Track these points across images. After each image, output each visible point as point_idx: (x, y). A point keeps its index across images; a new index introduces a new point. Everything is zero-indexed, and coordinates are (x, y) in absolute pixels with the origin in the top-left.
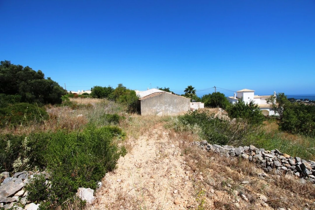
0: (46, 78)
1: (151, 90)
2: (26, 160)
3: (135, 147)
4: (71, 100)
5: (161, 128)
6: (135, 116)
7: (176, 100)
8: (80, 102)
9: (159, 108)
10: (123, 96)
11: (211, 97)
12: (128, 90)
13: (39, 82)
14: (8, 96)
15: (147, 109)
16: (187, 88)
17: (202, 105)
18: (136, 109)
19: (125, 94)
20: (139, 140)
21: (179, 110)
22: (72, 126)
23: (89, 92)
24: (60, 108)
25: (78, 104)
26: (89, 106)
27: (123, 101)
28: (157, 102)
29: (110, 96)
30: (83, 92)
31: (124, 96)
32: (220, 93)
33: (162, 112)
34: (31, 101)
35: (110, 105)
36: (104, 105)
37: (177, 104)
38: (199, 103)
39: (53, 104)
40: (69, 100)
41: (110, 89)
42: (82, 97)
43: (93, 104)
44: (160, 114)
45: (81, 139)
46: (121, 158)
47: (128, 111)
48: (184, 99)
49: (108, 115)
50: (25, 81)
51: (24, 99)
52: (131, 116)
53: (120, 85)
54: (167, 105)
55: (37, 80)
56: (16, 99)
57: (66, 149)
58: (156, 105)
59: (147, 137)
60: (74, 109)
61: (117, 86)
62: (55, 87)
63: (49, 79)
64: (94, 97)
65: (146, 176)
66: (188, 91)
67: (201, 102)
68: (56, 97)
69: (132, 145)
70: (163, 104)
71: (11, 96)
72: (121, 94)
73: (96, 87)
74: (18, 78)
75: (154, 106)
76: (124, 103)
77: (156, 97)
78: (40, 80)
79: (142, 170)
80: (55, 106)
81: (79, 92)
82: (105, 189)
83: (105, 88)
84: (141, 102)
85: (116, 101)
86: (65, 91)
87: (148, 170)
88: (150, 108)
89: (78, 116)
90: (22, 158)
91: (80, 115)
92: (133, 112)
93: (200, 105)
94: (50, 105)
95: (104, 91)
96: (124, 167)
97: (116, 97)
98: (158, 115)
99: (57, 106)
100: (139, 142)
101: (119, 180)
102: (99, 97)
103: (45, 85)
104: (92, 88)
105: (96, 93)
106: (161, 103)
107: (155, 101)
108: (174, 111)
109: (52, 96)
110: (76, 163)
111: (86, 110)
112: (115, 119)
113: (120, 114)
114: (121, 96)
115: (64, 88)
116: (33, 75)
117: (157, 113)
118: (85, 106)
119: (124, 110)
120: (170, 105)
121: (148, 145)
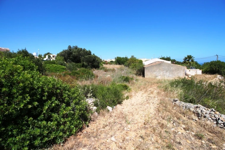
0: (92, 54)
1: (154, 59)
2: (91, 94)
3: (134, 97)
4: (104, 66)
5: (155, 87)
6: (141, 78)
7: (173, 68)
8: (109, 67)
9: (158, 73)
10: (133, 64)
11: (210, 65)
12: (138, 60)
13: (89, 57)
14: (77, 64)
15: (149, 73)
16: (187, 57)
17: (199, 72)
18: (141, 73)
19: (135, 63)
20: (138, 93)
21: (175, 75)
22: (105, 82)
23: (114, 60)
24: (99, 70)
25: (108, 69)
26: (113, 70)
27: (133, 68)
28: (157, 69)
29: (126, 63)
30: (110, 60)
31: (135, 64)
32: (221, 62)
33: (160, 76)
34: (86, 67)
35: (125, 69)
36: (122, 70)
37: (173, 71)
38: (197, 69)
39: (96, 68)
40: (103, 66)
41: (126, 59)
42: (110, 64)
43: (116, 69)
44: (159, 78)
45: (108, 89)
46: (125, 100)
47: (136, 74)
48: (179, 67)
49: (123, 76)
50: (84, 56)
51: (83, 66)
52: (138, 78)
53: (132, 56)
54: (165, 71)
55: (89, 56)
56: (80, 65)
57: (103, 92)
58: (156, 71)
59: (143, 92)
60: (106, 72)
61: (131, 57)
62: (97, 59)
63: (94, 54)
64: (117, 64)
65: (134, 109)
66: (187, 60)
67: (199, 69)
68: (97, 64)
69: (133, 96)
70: (161, 70)
71: (78, 64)
72: (133, 62)
73: (117, 57)
74: (81, 55)
75: (154, 71)
76: (134, 69)
77: (156, 65)
78: (90, 56)
79: (133, 107)
80: (96, 69)
81: (108, 60)
82: (116, 109)
83: (123, 58)
84: (145, 69)
85: (129, 67)
86: (101, 59)
87: (136, 107)
88: (152, 73)
89: (107, 76)
90: (90, 94)
91: (108, 75)
92: (140, 75)
93: (197, 72)
94: (94, 69)
95: (122, 60)
96: (126, 104)
97: (130, 64)
98: (157, 78)
99: (97, 70)
100: (137, 94)
101: (122, 108)
102: (119, 64)
103: (92, 58)
104: (115, 58)
105: (118, 61)
106: (160, 70)
107: (155, 68)
108: (171, 75)
109: (95, 64)
110: (106, 98)
111: (111, 73)
112: (127, 80)
113: (130, 76)
114: (132, 64)
115: (101, 58)
116: (87, 53)
117: (156, 77)
118: (111, 70)
119: (134, 74)
120: (167, 71)
121: (142, 96)
